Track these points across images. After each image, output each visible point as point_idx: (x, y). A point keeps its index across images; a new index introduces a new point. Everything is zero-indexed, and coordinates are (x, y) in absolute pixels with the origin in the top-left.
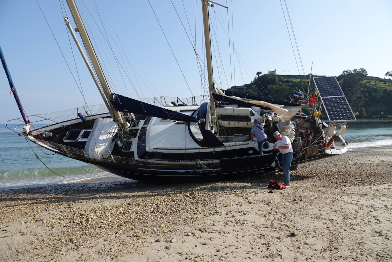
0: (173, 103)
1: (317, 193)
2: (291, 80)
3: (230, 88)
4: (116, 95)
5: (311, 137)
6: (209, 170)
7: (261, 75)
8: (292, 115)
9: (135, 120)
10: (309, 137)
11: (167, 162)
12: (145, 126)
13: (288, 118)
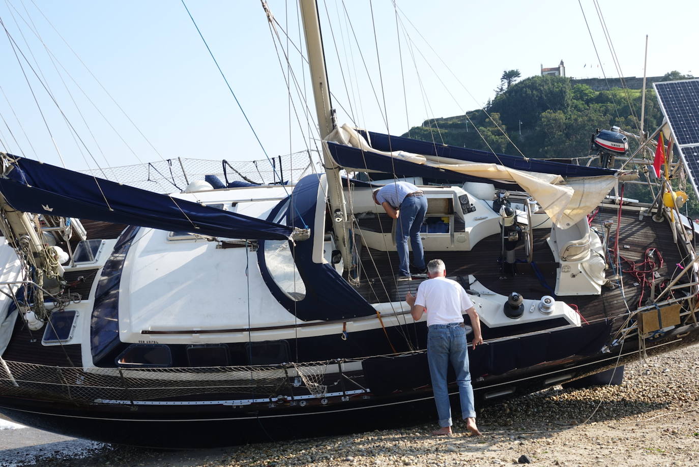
0: (210, 179)
1: (671, 458)
2: (614, 95)
3: (420, 125)
4: (13, 161)
5: (657, 275)
6: (329, 395)
7: (516, 81)
8: (588, 204)
9: (84, 238)
10: (650, 275)
11: (188, 374)
12: (120, 256)
13: (576, 215)
